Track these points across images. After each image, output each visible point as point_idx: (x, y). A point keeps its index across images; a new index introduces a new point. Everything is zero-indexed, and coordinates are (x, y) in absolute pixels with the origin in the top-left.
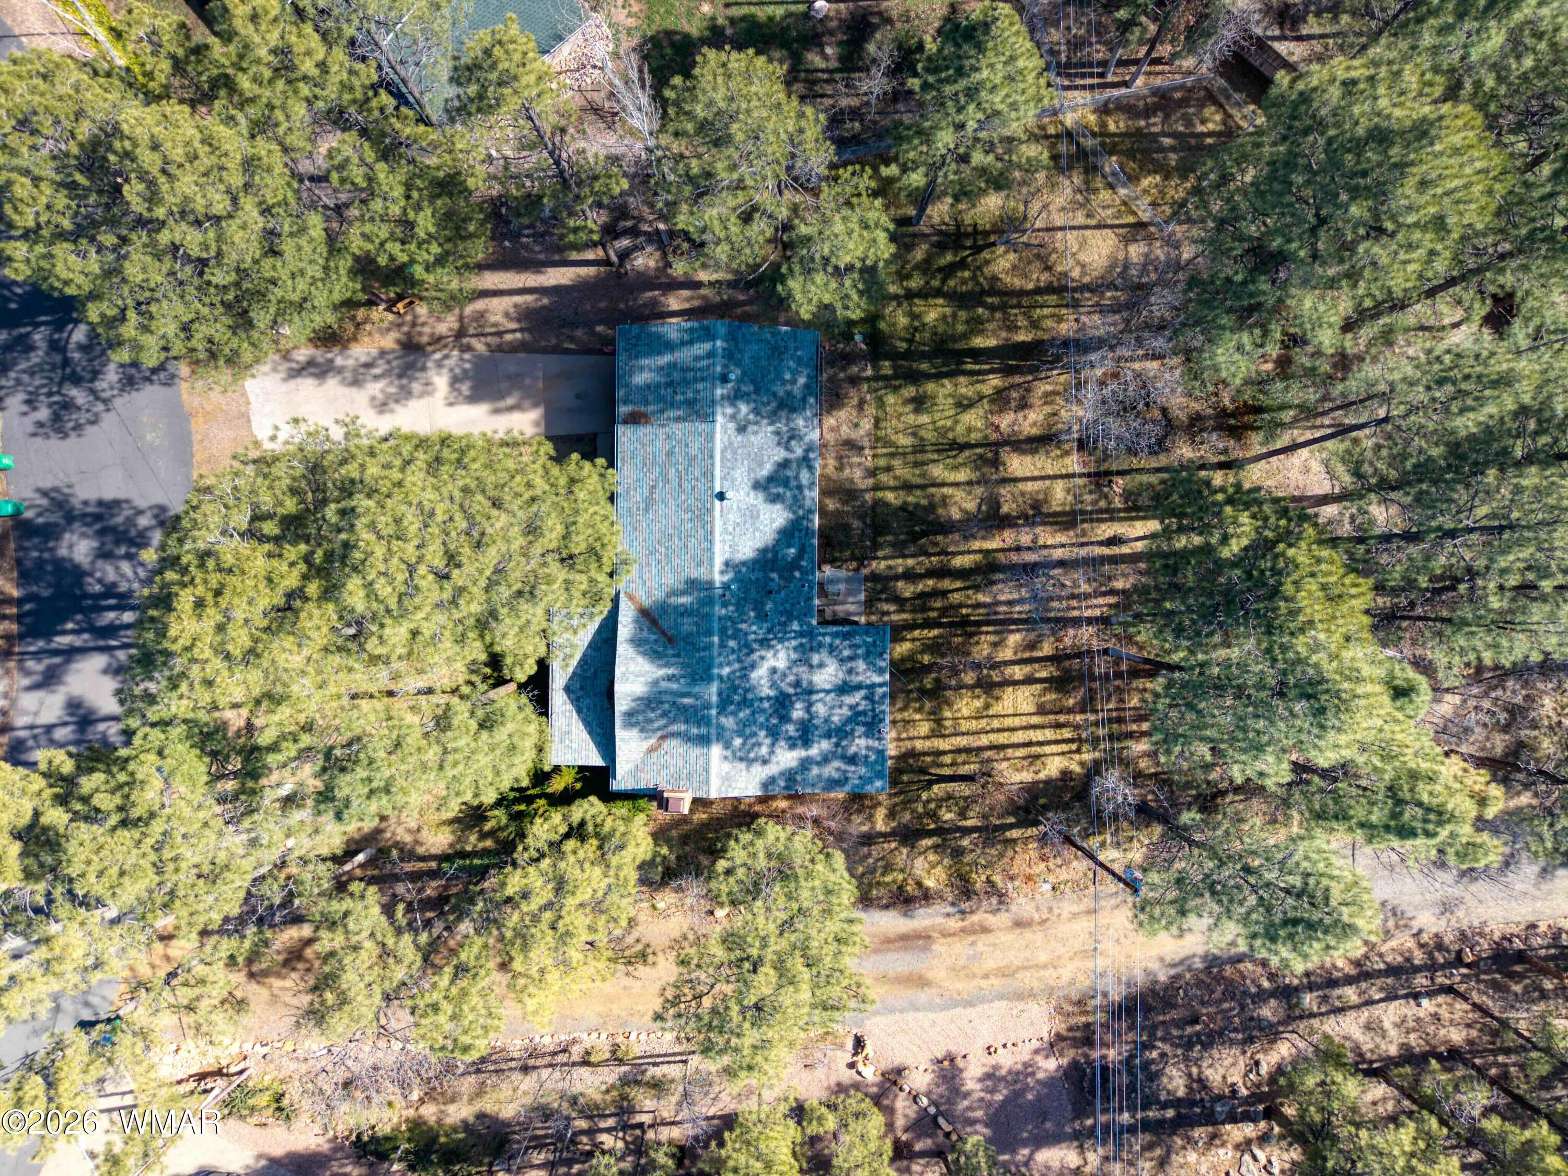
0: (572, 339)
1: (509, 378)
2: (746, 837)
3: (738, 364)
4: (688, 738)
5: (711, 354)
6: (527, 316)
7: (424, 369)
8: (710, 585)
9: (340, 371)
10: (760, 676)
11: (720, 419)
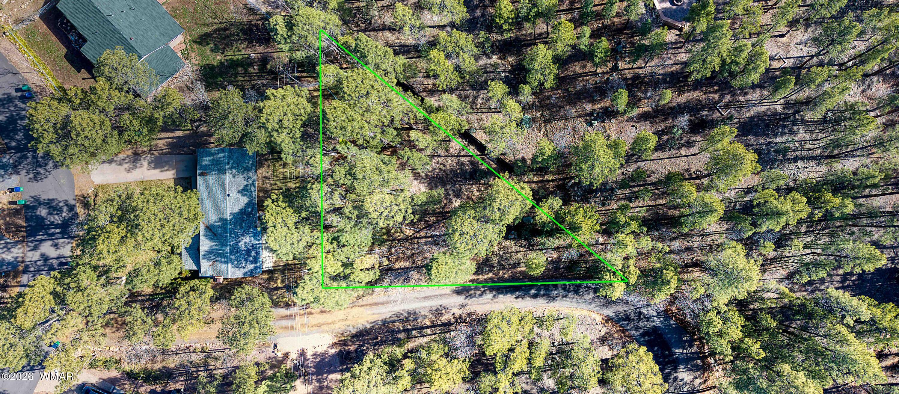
0: (183, 151)
1: (165, 162)
2: (239, 289)
3: (232, 159)
4: (221, 262)
5: (224, 157)
6: (169, 145)
7: (140, 160)
8: (226, 220)
9: (116, 161)
10: (242, 244)
11: (227, 174)
